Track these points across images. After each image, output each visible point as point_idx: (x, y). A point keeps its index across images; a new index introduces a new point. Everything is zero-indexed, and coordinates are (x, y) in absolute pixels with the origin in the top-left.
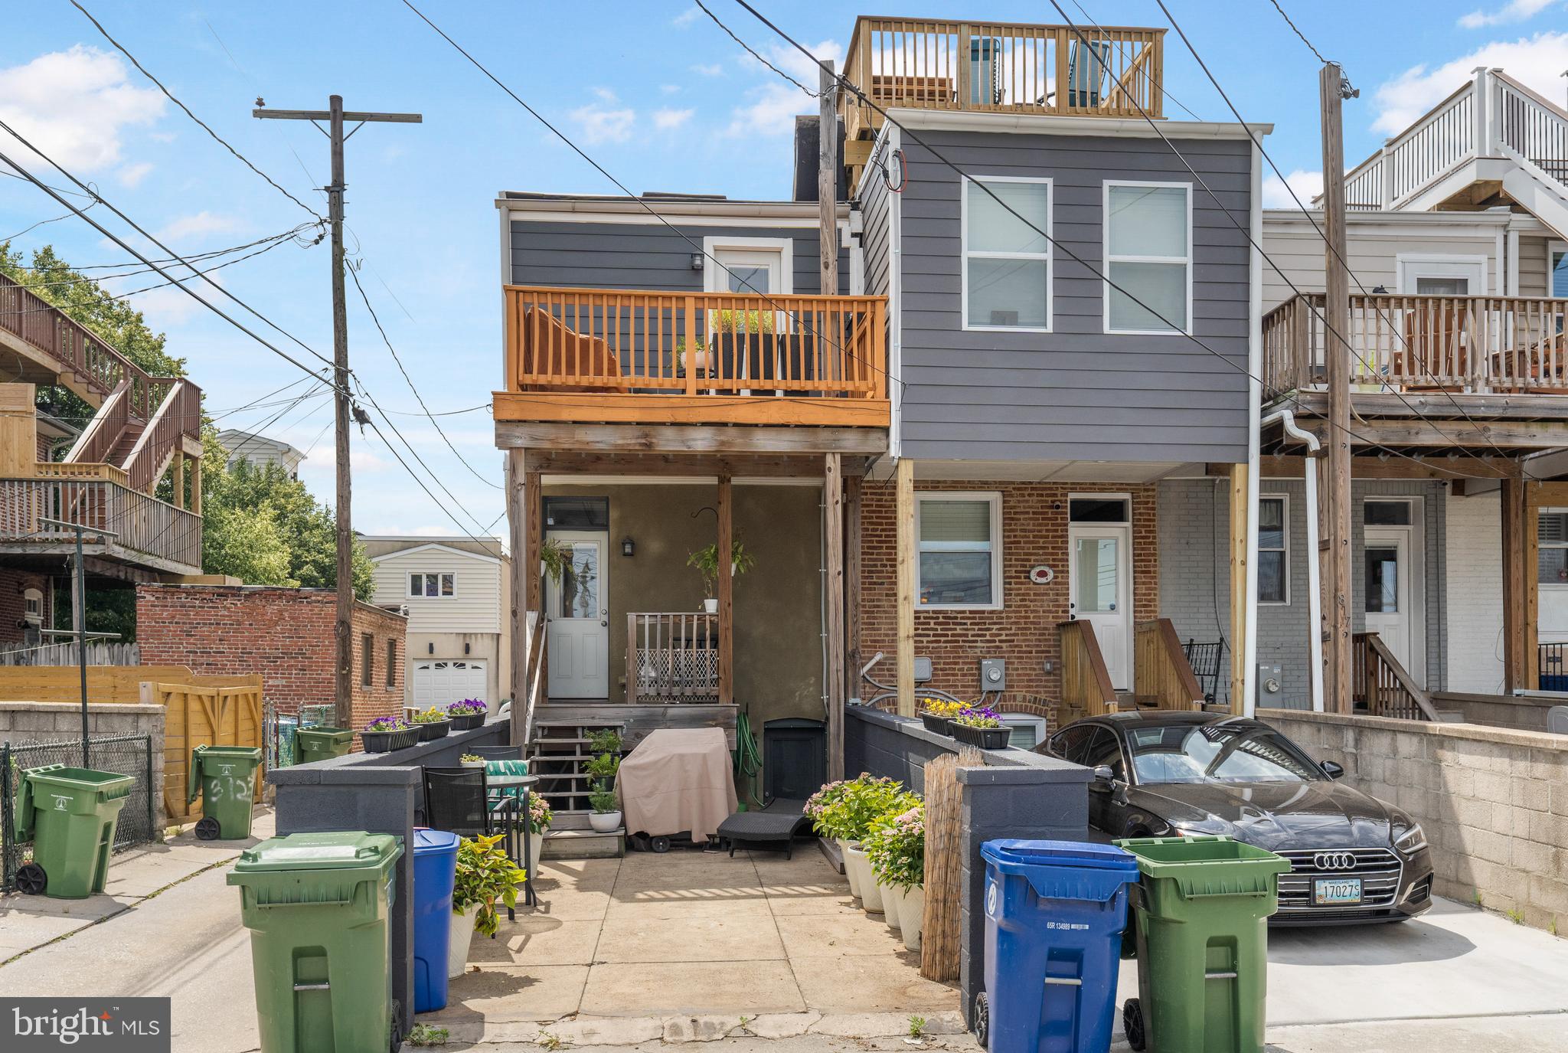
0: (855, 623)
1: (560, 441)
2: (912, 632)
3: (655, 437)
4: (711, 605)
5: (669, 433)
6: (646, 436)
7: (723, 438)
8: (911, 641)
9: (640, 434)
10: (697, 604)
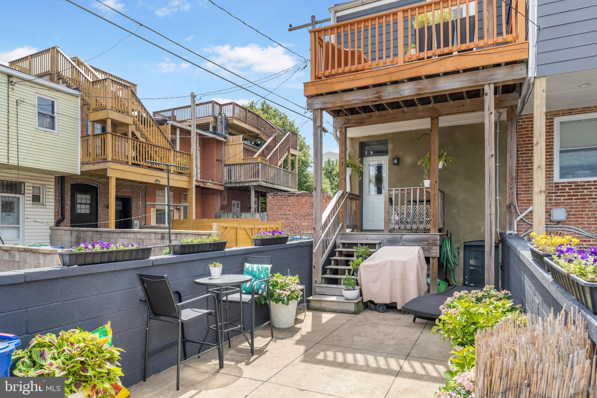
0: (511, 188)
1: (336, 102)
2: (543, 188)
3: (382, 92)
4: (427, 183)
5: (390, 89)
6: (378, 92)
7: (420, 86)
8: (543, 196)
9: (375, 92)
10: (419, 183)
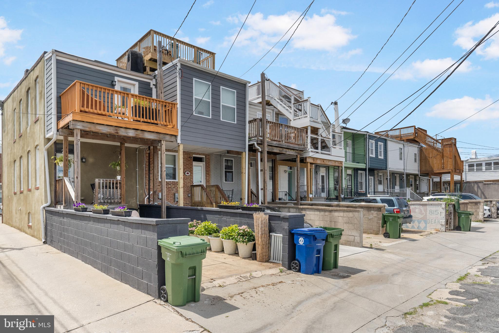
0: (156, 184)
1: (91, 128)
2: (183, 186)
3: (119, 131)
4: (119, 178)
5: (123, 130)
6: (116, 130)
7: (137, 133)
8: (182, 188)
9: (115, 129)
10: (115, 177)
